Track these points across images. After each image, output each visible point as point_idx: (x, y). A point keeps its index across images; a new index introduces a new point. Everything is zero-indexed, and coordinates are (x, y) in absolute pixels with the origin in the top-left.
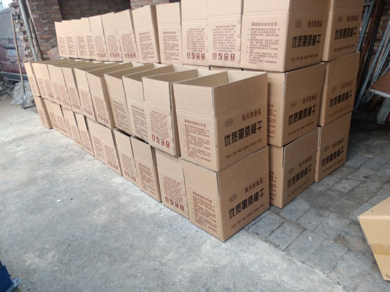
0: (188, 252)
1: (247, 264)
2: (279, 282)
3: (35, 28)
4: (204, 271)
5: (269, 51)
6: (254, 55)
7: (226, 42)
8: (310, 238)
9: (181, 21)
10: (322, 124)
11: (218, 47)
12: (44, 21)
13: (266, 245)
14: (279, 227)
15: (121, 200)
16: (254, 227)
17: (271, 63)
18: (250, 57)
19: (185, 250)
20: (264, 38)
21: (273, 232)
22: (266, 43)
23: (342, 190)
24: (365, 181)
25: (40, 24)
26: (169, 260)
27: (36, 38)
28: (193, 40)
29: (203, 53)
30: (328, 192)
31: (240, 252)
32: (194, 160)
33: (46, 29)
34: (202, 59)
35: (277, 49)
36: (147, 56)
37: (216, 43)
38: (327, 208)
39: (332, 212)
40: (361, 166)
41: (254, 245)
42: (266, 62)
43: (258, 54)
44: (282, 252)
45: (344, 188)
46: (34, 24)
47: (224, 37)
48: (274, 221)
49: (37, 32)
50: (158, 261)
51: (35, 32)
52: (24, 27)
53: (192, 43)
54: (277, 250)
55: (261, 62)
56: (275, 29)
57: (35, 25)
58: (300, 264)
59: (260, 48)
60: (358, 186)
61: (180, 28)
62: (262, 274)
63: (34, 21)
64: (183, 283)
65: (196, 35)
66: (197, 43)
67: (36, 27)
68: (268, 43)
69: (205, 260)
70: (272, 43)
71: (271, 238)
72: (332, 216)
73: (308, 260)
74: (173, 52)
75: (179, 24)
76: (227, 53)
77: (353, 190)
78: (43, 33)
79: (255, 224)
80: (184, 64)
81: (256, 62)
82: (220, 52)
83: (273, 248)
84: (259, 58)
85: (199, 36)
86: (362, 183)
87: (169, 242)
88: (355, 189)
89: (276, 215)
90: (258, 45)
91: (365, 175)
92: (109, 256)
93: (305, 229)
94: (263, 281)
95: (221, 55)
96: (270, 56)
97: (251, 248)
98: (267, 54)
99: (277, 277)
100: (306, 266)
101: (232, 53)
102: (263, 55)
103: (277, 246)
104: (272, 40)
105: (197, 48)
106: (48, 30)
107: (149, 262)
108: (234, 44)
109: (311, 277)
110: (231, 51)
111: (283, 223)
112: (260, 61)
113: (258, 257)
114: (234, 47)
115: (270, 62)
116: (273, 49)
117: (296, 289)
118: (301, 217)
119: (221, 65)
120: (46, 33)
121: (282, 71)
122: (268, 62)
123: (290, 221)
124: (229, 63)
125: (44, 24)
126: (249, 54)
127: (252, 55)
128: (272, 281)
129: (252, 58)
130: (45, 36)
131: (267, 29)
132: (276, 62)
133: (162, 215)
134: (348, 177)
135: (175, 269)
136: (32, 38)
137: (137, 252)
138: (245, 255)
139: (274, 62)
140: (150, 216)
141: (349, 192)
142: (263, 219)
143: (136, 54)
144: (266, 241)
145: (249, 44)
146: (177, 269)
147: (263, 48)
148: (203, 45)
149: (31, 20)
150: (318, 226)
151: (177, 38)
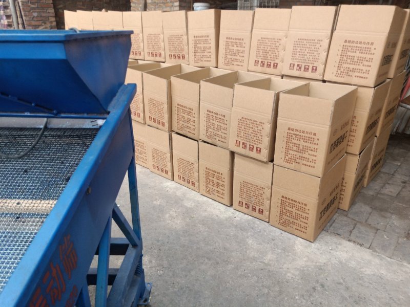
0: (285, 253)
1: (344, 261)
2: (380, 275)
3: (23, 13)
4: (310, 269)
5: (361, 67)
6: (342, 70)
7: (308, 55)
8: (385, 237)
9: (252, 28)
10: (378, 134)
11: (298, 58)
12: (33, 6)
13: (351, 244)
14: (354, 228)
15: (186, 205)
16: (331, 228)
17: (361, 79)
18: (337, 71)
19: (280, 251)
20: (357, 54)
21: (351, 232)
22: (358, 60)
23: (390, 194)
24: (405, 186)
25: (28, 8)
26: (270, 260)
27: (23, 24)
28: (265, 49)
29: (276, 62)
30: (379, 195)
31: (332, 251)
32: (292, 166)
33: (35, 14)
34: (274, 68)
35: (370, 66)
36: (202, 59)
37: (296, 54)
38: (386, 210)
39: (392, 214)
40: (395, 172)
41: (340, 244)
42: (355, 77)
43: (347, 69)
44: (368, 250)
45: (391, 192)
46: (21, 8)
47: (307, 49)
48: (347, 223)
49: (24, 18)
50: (261, 262)
51: (22, 17)
52: (8, 11)
53: (263, 51)
54: (363, 248)
55: (350, 77)
56: (370, 48)
57: (23, 9)
58: (389, 259)
59: (350, 64)
60: (401, 191)
61: (250, 36)
62: (362, 270)
63: (22, 5)
64: (296, 280)
65: (269, 44)
66: (270, 52)
67: (24, 11)
68: (360, 60)
69: (305, 259)
70: (365, 61)
71: (352, 237)
72: (394, 217)
73: (393, 255)
74: (236, 58)
75: (250, 32)
76: (308, 65)
77: (399, 193)
78: (31, 19)
79: (331, 225)
80: (248, 71)
81: (344, 75)
82: (299, 63)
83: (359, 246)
84: (348, 73)
85: (274, 46)
86: (403, 188)
87: (260, 244)
88: (401, 193)
89: (345, 217)
90: (349, 61)
91: (402, 181)
92: (209, 259)
93: (378, 230)
94: (366, 275)
95: (300, 66)
96: (360, 71)
97: (339, 247)
98: (358, 69)
99: (376, 271)
100: (394, 261)
101: (313, 65)
102: (354, 70)
103: (361, 245)
104: (365, 58)
105: (269, 57)
106: (37, 16)
107: (251, 263)
108: (317, 58)
109: (404, 270)
110: (313, 64)
111: (355, 225)
112: (349, 75)
113: (350, 255)
114: (317, 60)
115: (360, 77)
116: (365, 66)
117: (396, 280)
118: (368, 218)
119: (298, 76)
120: (35, 19)
121: (373, 86)
122: (358, 77)
123: (360, 222)
124: (309, 74)
125: (33, 9)
126: (336, 68)
127: (340, 69)
128: (374, 275)
129: (339, 72)
130: (33, 23)
131: (361, 47)
132: (367, 78)
133: (237, 218)
134: (389, 182)
135: (281, 268)
136: (18, 24)
137: (233, 254)
138: (338, 253)
139: (364, 78)
140: (227, 220)
141: (397, 195)
142: (336, 220)
143: (186, 56)
144: (349, 241)
145: (338, 58)
146: (282, 268)
147: (354, 64)
148: (277, 54)
149: (18, 3)
150: (386, 226)
151: (244, 45)
